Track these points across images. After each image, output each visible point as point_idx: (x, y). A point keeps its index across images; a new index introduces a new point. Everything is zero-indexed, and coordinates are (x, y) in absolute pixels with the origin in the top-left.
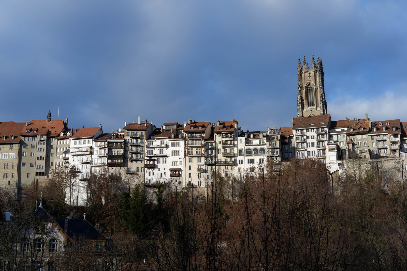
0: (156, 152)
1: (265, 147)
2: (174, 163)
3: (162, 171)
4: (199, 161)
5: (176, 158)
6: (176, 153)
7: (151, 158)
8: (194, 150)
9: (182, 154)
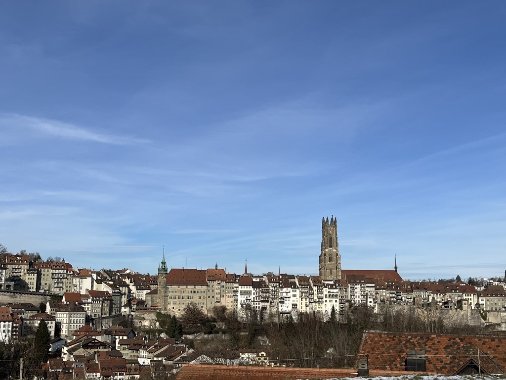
0: (284, 295)
1: (338, 294)
2: (293, 301)
3: (287, 305)
4: (306, 300)
5: (295, 298)
6: (295, 296)
7: (282, 298)
8: (304, 294)
9: (298, 296)
